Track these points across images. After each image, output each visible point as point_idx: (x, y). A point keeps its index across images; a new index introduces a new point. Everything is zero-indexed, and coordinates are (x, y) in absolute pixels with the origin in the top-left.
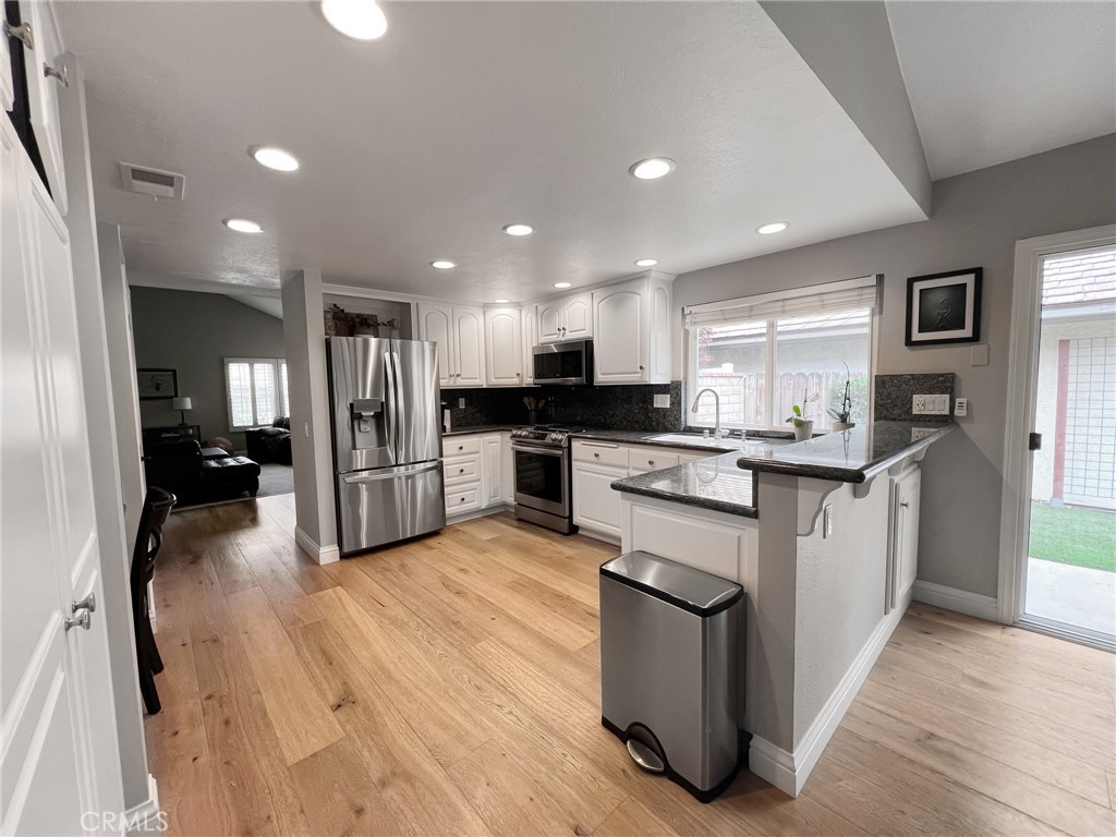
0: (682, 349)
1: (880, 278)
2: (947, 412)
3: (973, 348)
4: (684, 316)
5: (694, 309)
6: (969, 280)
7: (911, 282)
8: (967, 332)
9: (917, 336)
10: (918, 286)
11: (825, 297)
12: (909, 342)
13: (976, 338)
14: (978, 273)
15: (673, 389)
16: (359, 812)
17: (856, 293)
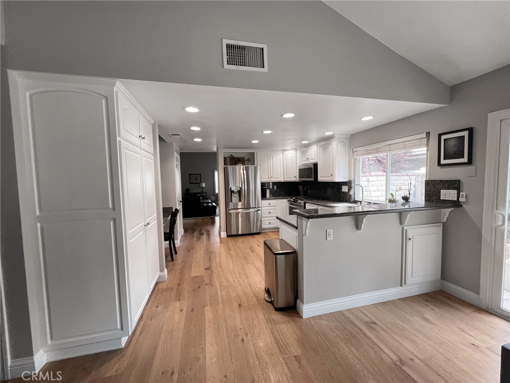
0: (352, 166)
1: (428, 134)
2: (455, 199)
3: (469, 168)
4: (353, 152)
5: (357, 149)
6: (466, 134)
7: (440, 136)
8: (465, 160)
9: (443, 162)
10: (443, 137)
11: (406, 143)
12: (439, 164)
13: (470, 162)
14: (471, 130)
15: (348, 184)
16: (199, 287)
17: (418, 141)
